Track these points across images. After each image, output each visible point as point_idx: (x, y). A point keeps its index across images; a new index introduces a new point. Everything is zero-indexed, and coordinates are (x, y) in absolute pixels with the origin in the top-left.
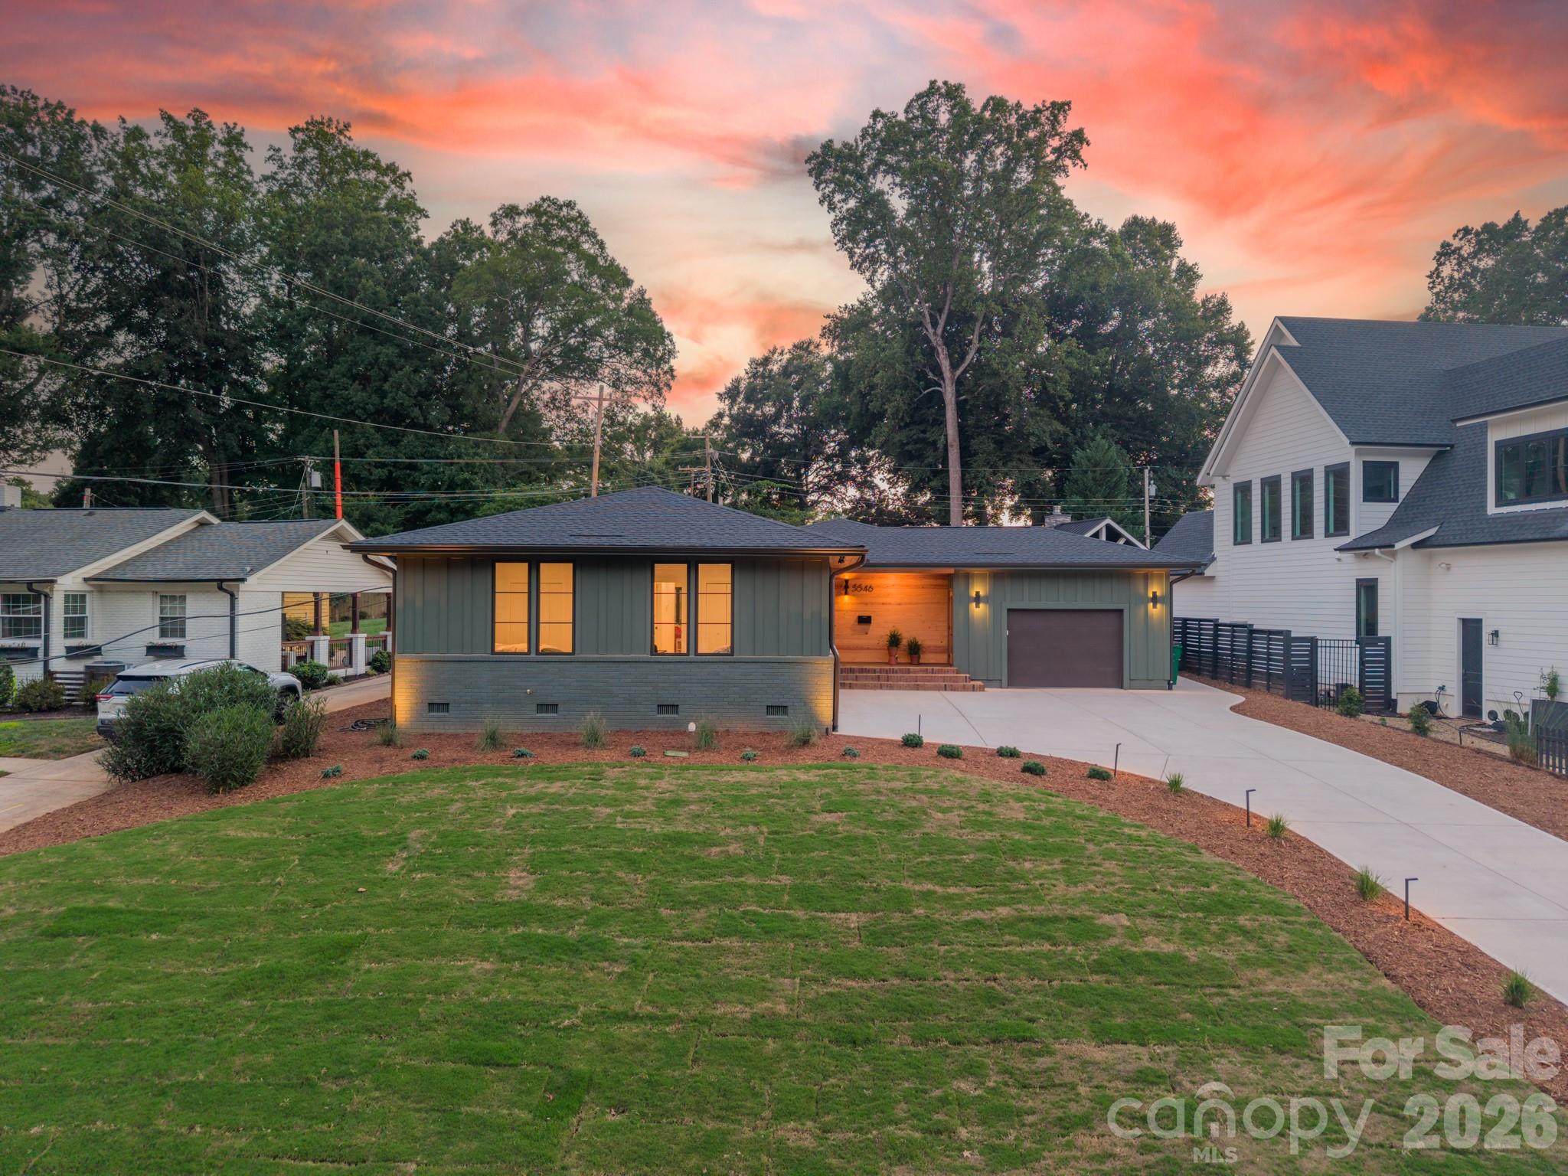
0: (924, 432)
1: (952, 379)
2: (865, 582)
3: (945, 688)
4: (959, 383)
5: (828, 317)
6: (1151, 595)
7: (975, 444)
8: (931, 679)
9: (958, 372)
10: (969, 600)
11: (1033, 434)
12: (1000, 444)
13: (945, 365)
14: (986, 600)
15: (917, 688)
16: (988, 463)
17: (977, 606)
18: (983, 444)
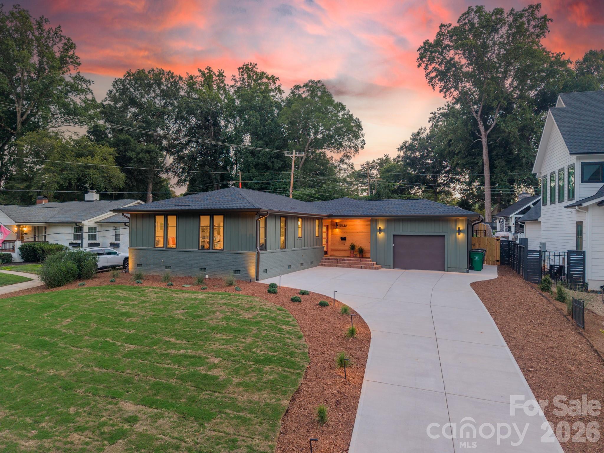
0: (474, 159)
1: (485, 135)
2: (344, 223)
3: (361, 268)
4: (488, 136)
5: (432, 113)
6: (458, 229)
7: (496, 163)
8: (358, 264)
9: (488, 132)
10: (377, 231)
11: (525, 157)
12: (509, 162)
13: (482, 129)
14: (384, 231)
15: (350, 267)
16: (502, 171)
17: (380, 233)
18: (500, 163)
